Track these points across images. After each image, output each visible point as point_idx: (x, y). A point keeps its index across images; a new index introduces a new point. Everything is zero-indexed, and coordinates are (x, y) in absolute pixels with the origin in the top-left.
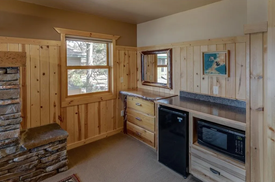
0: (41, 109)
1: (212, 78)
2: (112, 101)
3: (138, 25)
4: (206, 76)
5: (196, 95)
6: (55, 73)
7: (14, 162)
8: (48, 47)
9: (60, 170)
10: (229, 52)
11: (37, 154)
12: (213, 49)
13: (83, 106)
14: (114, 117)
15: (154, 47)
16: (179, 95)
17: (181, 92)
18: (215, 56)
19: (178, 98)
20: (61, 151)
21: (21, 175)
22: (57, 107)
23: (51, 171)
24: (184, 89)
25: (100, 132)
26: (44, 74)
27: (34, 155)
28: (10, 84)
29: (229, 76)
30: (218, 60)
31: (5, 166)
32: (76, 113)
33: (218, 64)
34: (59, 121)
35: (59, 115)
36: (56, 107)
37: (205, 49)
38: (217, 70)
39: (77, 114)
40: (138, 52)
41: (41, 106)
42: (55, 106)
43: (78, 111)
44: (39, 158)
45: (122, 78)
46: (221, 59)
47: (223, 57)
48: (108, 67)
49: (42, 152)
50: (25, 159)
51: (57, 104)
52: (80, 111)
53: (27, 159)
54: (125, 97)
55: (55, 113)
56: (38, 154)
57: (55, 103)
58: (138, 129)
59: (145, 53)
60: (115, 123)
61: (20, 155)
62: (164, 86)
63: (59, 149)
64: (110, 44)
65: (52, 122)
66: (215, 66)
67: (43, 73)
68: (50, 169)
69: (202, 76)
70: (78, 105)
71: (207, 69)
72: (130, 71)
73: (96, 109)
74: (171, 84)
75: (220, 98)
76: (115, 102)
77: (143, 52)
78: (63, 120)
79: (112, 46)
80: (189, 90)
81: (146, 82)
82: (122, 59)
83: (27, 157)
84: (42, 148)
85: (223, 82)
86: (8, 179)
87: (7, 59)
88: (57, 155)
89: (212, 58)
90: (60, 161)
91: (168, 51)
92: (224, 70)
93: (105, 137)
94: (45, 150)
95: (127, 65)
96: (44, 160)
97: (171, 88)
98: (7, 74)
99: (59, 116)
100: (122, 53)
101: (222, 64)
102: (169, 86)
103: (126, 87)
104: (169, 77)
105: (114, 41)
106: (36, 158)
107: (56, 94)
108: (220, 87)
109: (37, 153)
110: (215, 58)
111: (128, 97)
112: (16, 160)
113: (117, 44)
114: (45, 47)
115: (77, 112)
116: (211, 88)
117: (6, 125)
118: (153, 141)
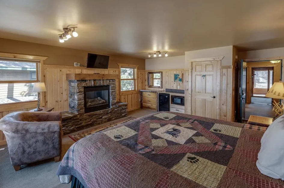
1: (177, 83)
2: (136, 94)
3: (146, 60)
4: (175, 83)
5: (172, 90)
8: (115, 71)
9: (126, 116)
10: (183, 74)
12: (177, 73)
13: (126, 96)
14: (137, 102)
15: (154, 70)
16: (165, 90)
17: (166, 89)
18: (178, 75)
19: (165, 91)
24: (167, 88)
25: (132, 108)
28: (114, 85)
29: (183, 82)
30: (179, 77)
31: (113, 111)
33: (179, 78)
37: (175, 72)
38: (179, 80)
40: (146, 72)
43: (125, 98)
45: (139, 84)
46: (180, 76)
47: (181, 76)
48: (134, 79)
49: (121, 108)
54: (142, 92)
58: (149, 105)
59: (150, 73)
60: (137, 104)
62: (159, 87)
64: (135, 69)
66: (178, 79)
68: (123, 115)
69: (174, 83)
70: (127, 95)
71: (176, 80)
72: (142, 81)
73: (131, 98)
74: (162, 86)
75: (180, 90)
76: (137, 95)
77: (149, 73)
79: (136, 70)
80: (169, 88)
81: (150, 86)
82: (140, 76)
85: (181, 85)
88: (125, 110)
89: (177, 76)
90: (126, 112)
91: (161, 73)
92: (181, 80)
93: (134, 109)
95: (141, 79)
96: (122, 111)
97: (162, 88)
100: (140, 73)
101: (181, 78)
102: (161, 87)
103: (141, 89)
104: (161, 83)
105: (137, 68)
106: (120, 110)
107: (118, 90)
108: (180, 86)
110: (178, 76)
111: (143, 92)
112: (115, 110)
113: (138, 69)
114: (114, 71)
116: (177, 87)
118: (155, 108)
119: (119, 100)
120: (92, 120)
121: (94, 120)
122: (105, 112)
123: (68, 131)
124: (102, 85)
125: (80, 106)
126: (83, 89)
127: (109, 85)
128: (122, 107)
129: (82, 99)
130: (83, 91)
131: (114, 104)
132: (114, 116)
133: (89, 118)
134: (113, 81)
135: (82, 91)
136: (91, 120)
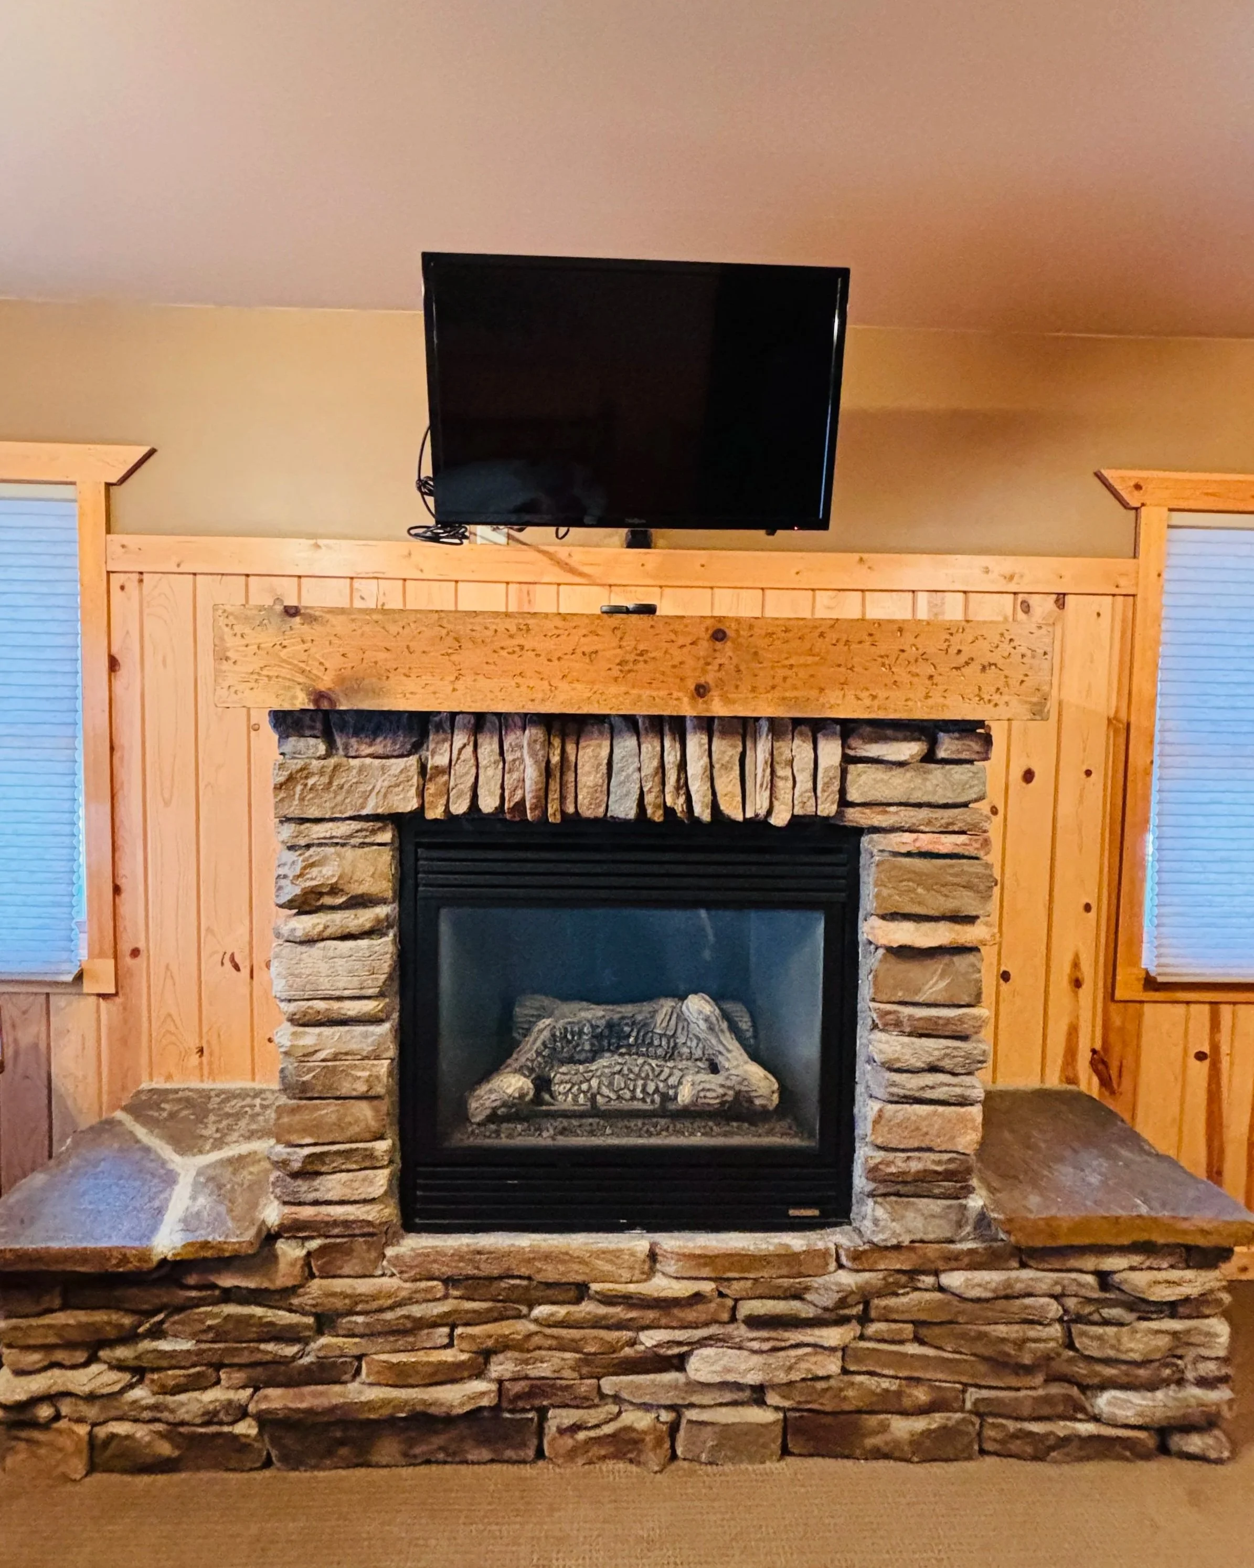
0: (1004, 986)
6: (1088, 773)
7: (941, 1289)
8: (1061, 601)
9: (1178, 1442)
11: (1058, 1289)
20: (1189, 1317)
21: (970, 1381)
22: (1086, 991)
23: (1126, 1426)
26: (1028, 776)
27: (1043, 1287)
28: (948, 824)
31: (897, 1295)
32: (1200, 1056)
34: (1095, 1080)
35: (1098, 1046)
36: (1081, 991)
39: (1207, 1063)
41: (1003, 968)
42: (1077, 983)
43: (1215, 1047)
44: (1066, 1311)
49: (1084, 1283)
50: (997, 1298)
51: (1087, 971)
52: (1225, 1049)
53: (1007, 1297)
55: (1073, 1031)
56: (1064, 1287)
57: (1076, 965)
61: (975, 1263)
63: (1187, 1300)
65: (1054, 1081)
67: (1024, 768)
68: (1119, 1409)
70: (1213, 1006)
78: (1119, 1084)
83: (1008, 1284)
84: (1090, 1263)
86: (916, 1374)
87: (957, 668)
88: (1175, 1334)
90: (1181, 1382)
94: (1103, 1278)
96: (1095, 1338)
98: (933, 766)
99: (1094, 1051)
106: (1054, 1310)
107: (1088, 908)
109: (1056, 1283)
114: (1043, 607)
115: (1206, 1049)
117: (922, 1070)
119: (1099, 1062)
120: (501, 1367)
121: (543, 1370)
122: (736, 1288)
123: (141, 1432)
124: (702, 812)
125: (328, 1111)
126: (384, 860)
127: (854, 816)
128: (1111, 1263)
129: (353, 1008)
130: (384, 887)
131: (925, 1177)
132: (921, 1395)
133: (450, 1321)
134: (929, 757)
135: (367, 887)
136: (487, 1355)
